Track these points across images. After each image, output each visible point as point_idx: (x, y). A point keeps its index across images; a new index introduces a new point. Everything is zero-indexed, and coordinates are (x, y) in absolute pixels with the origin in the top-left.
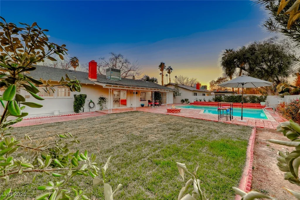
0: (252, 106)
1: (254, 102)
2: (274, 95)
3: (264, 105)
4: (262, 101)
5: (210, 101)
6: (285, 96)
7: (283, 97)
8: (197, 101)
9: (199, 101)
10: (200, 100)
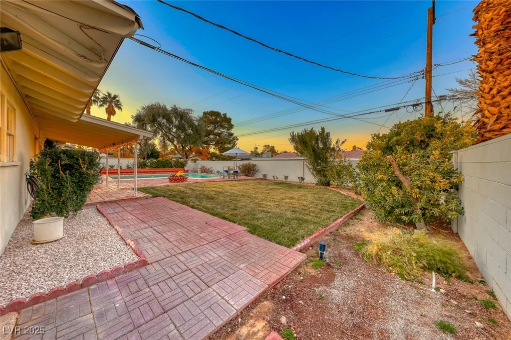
5: (128, 167)
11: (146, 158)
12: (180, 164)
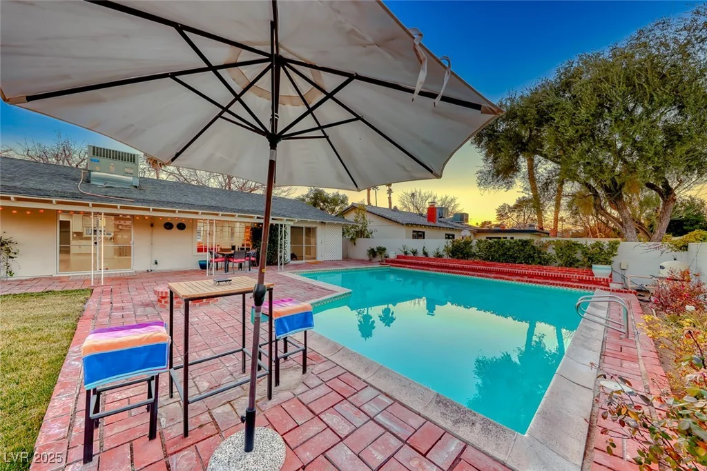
0: (561, 279)
1: (571, 263)
2: (650, 239)
3: (607, 277)
4: (598, 262)
5: (438, 256)
6: (690, 245)
7: (685, 247)
8: (406, 253)
9: (412, 255)
10: (415, 253)
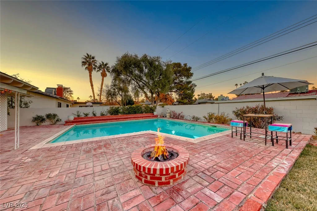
11: (125, 105)
12: (149, 110)
